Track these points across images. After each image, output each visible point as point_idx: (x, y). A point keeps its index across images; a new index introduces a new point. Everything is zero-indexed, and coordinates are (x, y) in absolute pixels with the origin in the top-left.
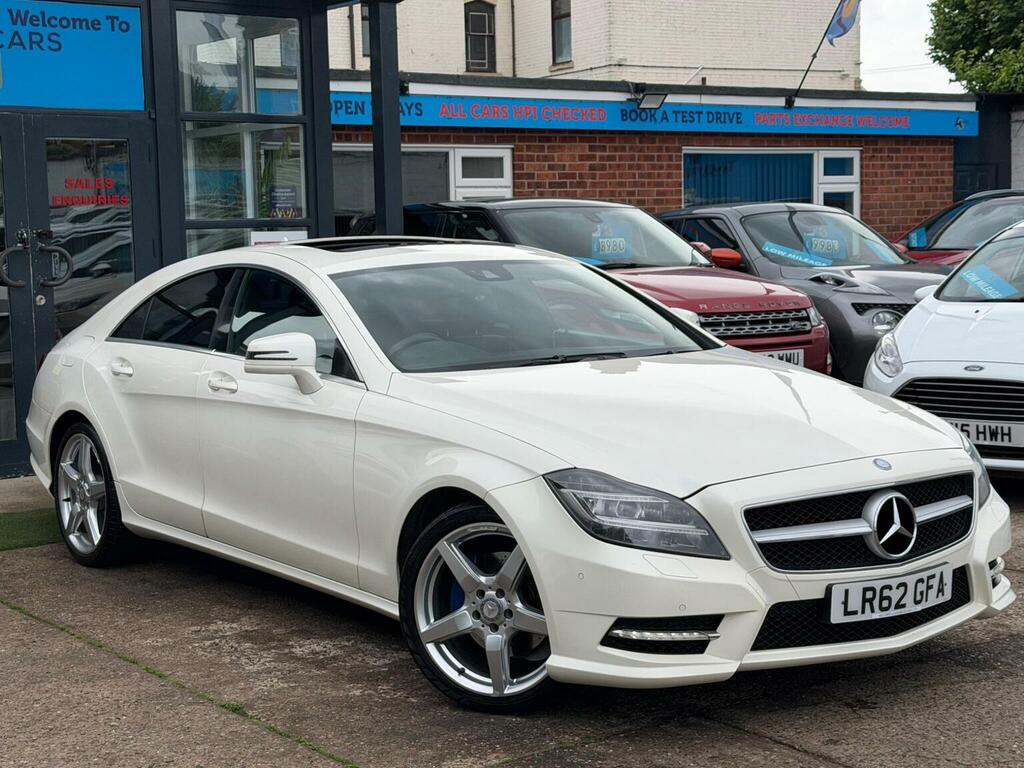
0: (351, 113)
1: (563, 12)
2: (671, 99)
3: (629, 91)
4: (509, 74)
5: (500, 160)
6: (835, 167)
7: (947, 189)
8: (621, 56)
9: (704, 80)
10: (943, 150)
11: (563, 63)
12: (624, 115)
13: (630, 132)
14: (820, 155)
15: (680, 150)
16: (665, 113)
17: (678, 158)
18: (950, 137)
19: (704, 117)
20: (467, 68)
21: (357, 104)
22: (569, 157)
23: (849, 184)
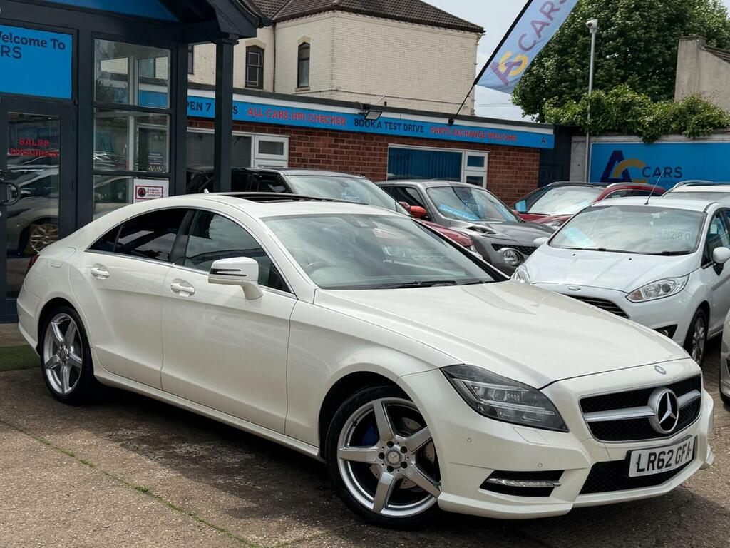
0: (194, 109)
1: (305, 57)
2: (384, 115)
3: (359, 108)
4: (271, 91)
5: (282, 144)
6: (475, 162)
7: (535, 179)
8: (338, 86)
9: (386, 103)
10: (534, 156)
11: (304, 87)
12: (357, 122)
13: (358, 133)
14: (466, 154)
15: (387, 145)
16: (380, 123)
17: (386, 150)
18: (538, 148)
19: (402, 127)
20: (246, 85)
21: (198, 103)
22: (322, 145)
23: (481, 172)
